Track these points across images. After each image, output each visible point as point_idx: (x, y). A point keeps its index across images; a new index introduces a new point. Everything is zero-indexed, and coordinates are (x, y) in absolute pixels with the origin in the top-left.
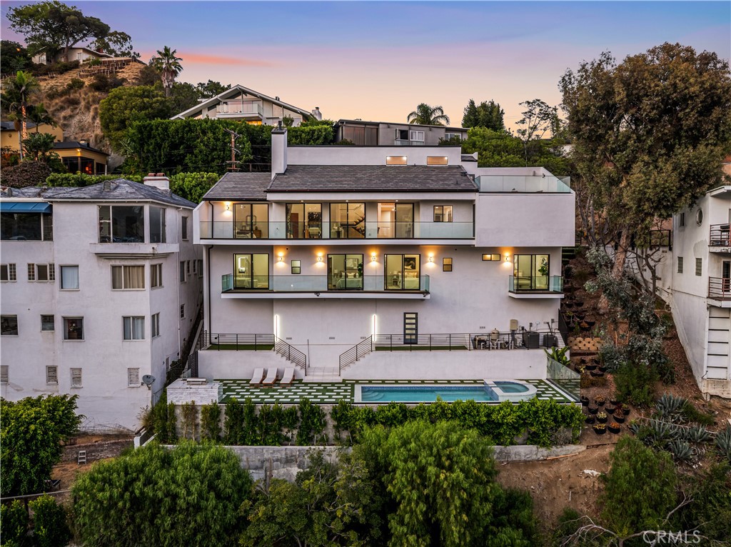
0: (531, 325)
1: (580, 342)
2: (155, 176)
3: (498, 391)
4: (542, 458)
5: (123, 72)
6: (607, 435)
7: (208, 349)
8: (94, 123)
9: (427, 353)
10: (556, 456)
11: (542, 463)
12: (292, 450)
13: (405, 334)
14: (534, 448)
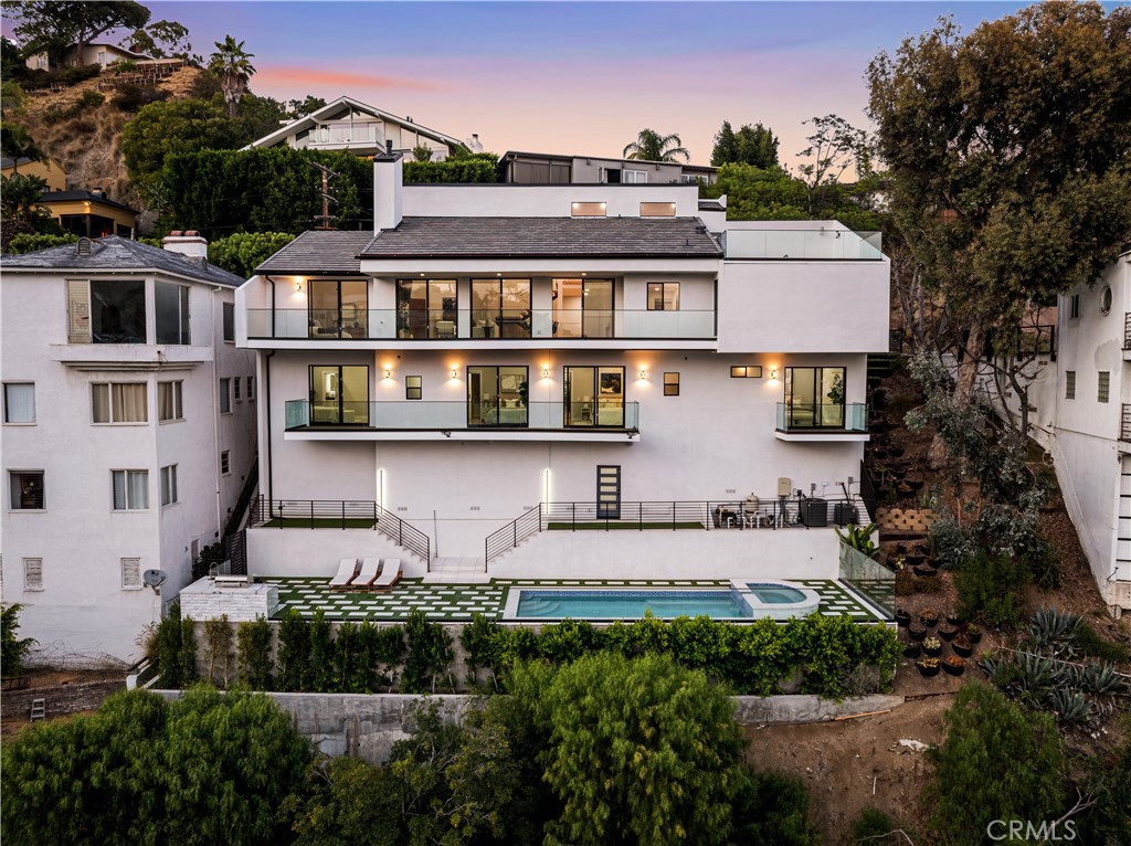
0: (814, 487)
1: (897, 516)
2: (183, 235)
3: (752, 600)
4: (827, 717)
5: (168, 81)
6: (940, 678)
7: (266, 526)
8: (117, 161)
9: (635, 533)
10: (852, 714)
11: (827, 727)
12: (392, 702)
13: (599, 502)
14: (812, 699)
